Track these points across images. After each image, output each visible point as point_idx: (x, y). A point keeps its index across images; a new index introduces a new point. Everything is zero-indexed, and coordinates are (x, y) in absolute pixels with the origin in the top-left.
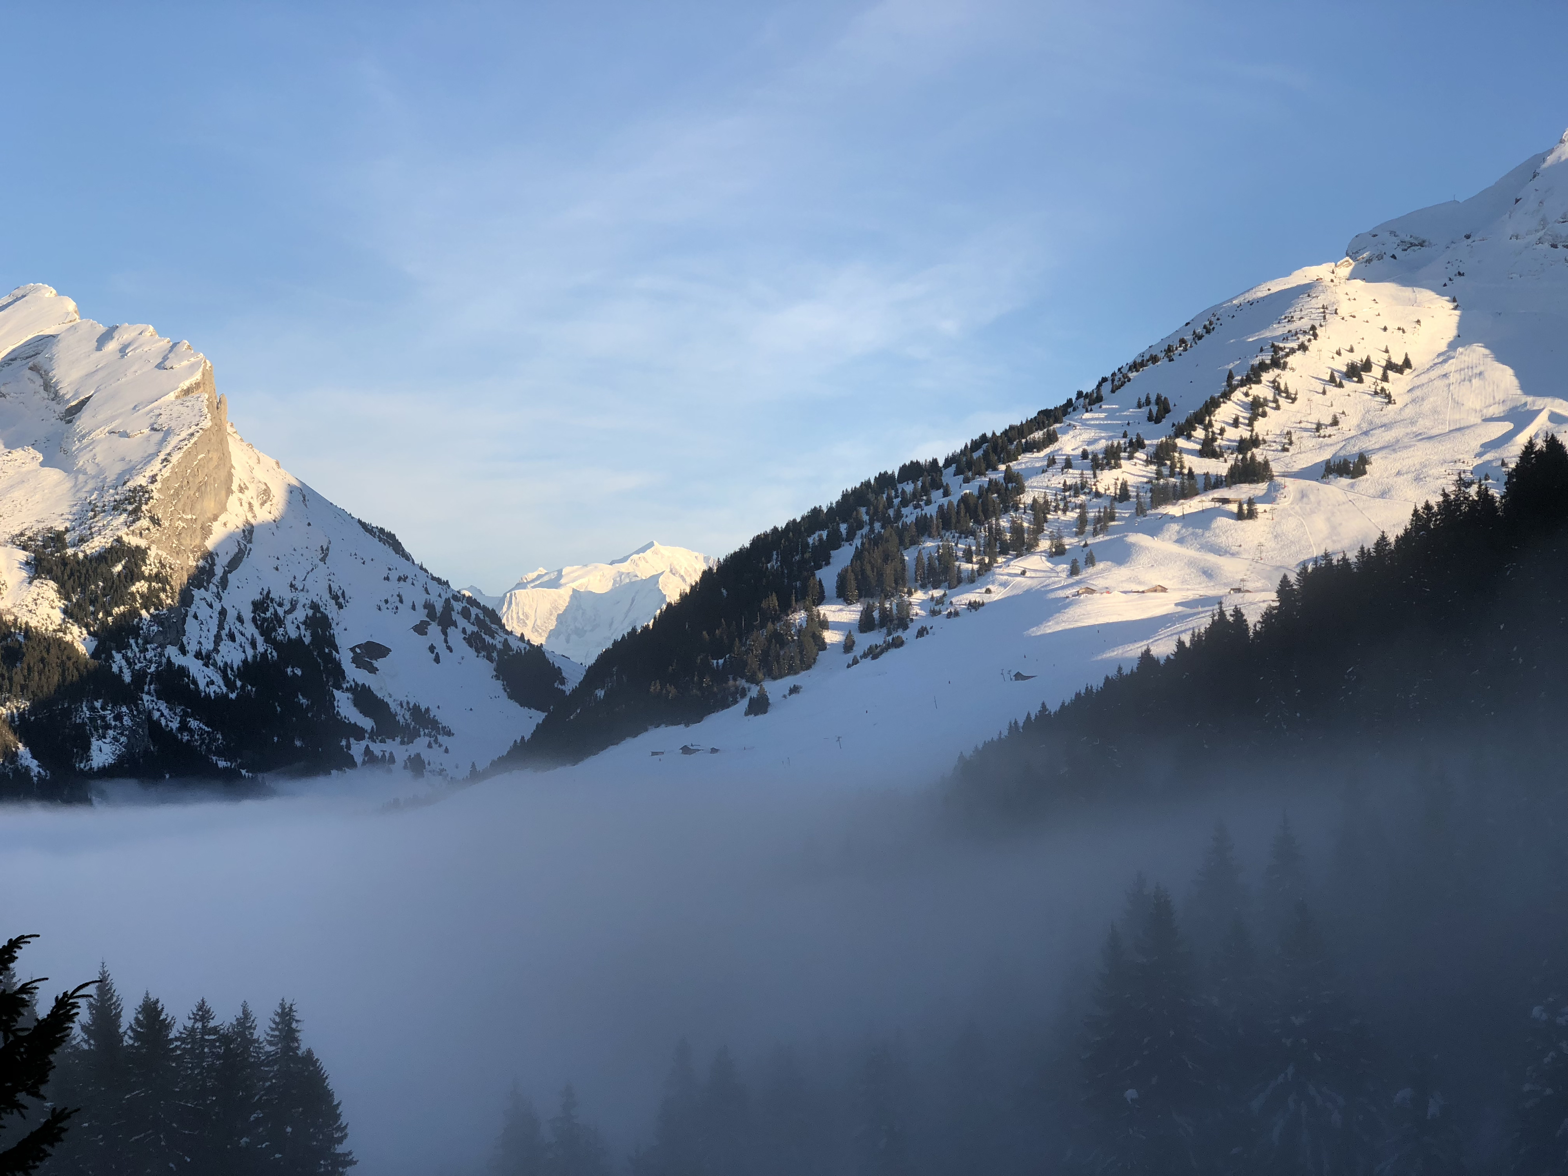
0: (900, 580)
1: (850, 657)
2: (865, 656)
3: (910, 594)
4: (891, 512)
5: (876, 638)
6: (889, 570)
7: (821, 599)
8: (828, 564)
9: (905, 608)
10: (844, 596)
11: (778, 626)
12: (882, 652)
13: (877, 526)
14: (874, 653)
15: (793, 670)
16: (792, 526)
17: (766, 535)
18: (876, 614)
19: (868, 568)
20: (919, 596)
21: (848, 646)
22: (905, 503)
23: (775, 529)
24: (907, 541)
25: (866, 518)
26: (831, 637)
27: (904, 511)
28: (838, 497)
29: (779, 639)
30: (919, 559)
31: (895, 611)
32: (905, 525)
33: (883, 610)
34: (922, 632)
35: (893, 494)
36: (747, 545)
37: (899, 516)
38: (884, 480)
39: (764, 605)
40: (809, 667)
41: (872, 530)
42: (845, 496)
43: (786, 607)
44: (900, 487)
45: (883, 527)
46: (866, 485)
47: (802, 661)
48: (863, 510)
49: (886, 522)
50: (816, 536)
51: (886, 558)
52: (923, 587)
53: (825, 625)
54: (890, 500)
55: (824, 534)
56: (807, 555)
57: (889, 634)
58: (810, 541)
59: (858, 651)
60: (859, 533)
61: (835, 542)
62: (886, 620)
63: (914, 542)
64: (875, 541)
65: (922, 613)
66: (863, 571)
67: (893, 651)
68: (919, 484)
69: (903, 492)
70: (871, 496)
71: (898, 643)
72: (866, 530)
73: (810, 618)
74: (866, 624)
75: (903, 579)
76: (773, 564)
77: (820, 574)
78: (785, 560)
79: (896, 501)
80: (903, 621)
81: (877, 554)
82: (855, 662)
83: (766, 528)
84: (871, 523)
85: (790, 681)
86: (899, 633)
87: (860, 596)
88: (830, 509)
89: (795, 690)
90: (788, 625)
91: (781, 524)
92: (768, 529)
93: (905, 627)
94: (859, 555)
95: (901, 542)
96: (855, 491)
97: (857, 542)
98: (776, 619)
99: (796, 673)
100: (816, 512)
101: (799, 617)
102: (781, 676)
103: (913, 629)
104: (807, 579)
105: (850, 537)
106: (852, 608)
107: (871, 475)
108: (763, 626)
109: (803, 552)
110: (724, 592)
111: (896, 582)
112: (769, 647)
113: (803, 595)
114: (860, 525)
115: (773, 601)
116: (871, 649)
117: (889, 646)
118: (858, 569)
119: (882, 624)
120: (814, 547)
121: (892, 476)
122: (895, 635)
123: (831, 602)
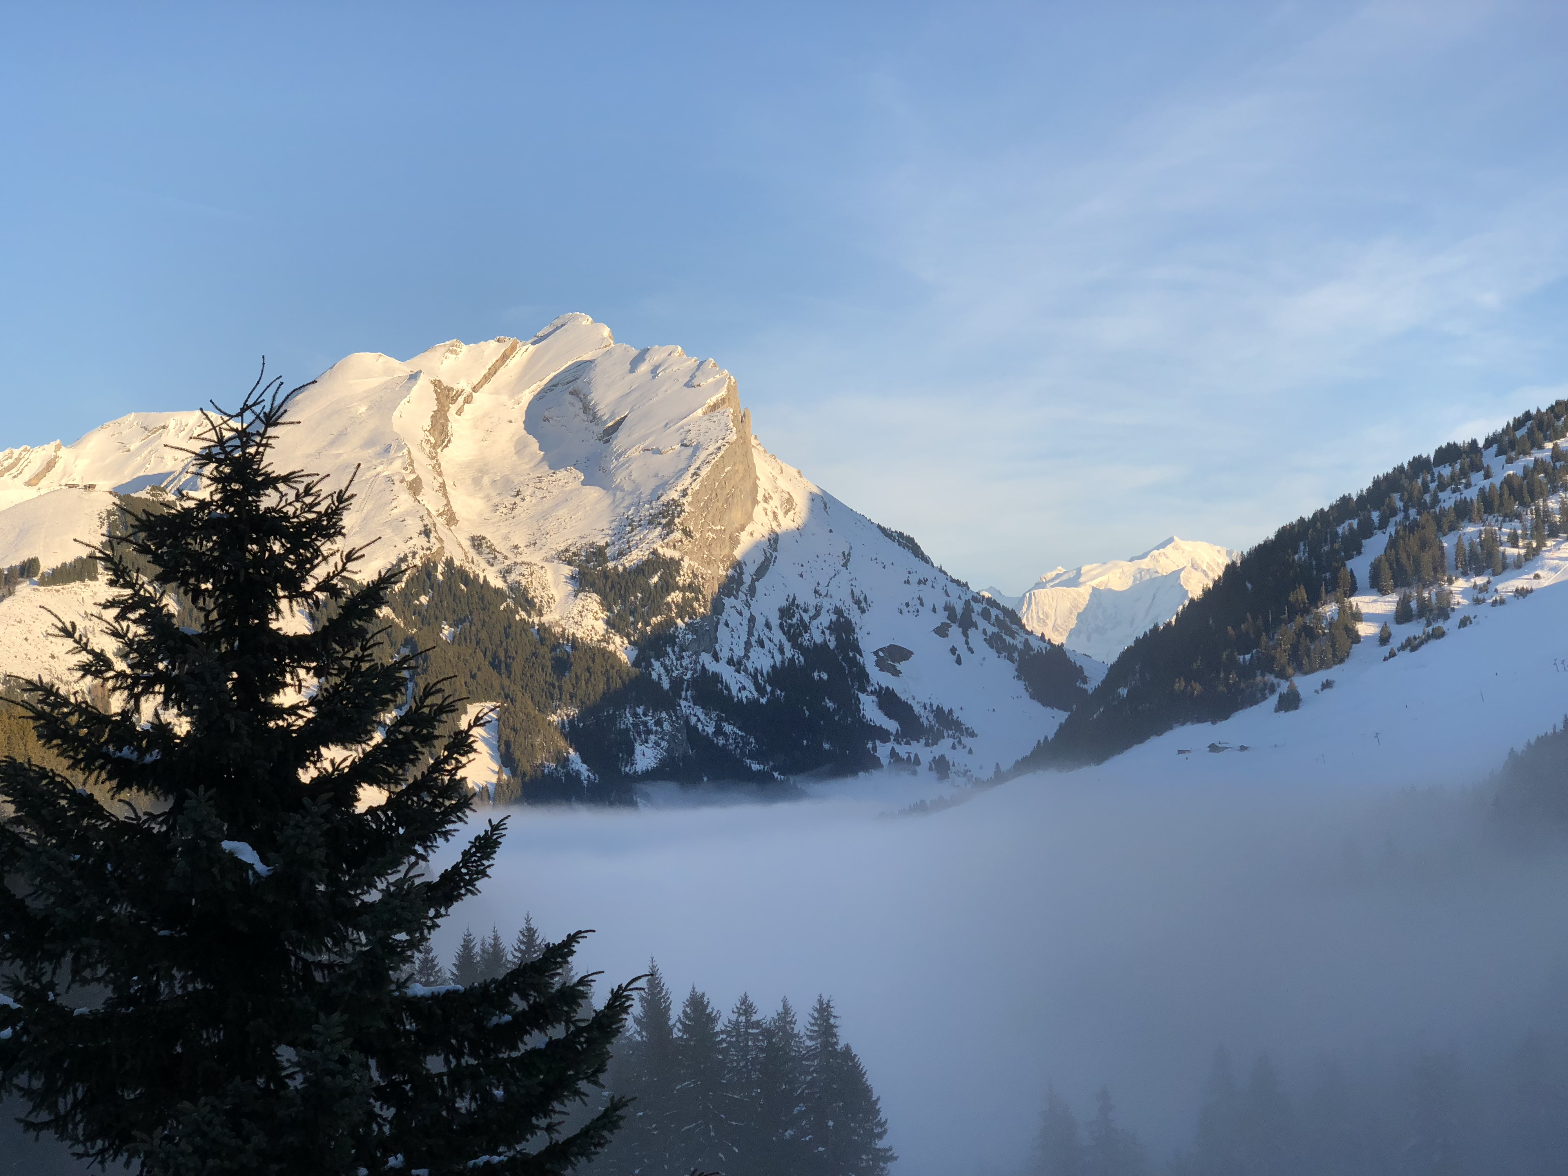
0: (1439, 567)
1: (1386, 650)
2: (1403, 648)
3: (1450, 582)
4: (1427, 498)
5: (1415, 629)
6: (1426, 558)
7: (1353, 590)
8: (1359, 553)
9: (1444, 597)
10: (1377, 586)
11: (1308, 619)
12: (1421, 643)
13: (1412, 512)
14: (1412, 645)
15: (1324, 665)
16: (1320, 515)
17: (1292, 526)
18: (1414, 605)
19: (1403, 556)
20: (1460, 584)
21: (1384, 639)
22: (1442, 487)
23: (1302, 520)
24: (1445, 527)
25: (1399, 504)
26: (1365, 629)
27: (1441, 495)
28: (1368, 484)
29: (1309, 633)
30: (1459, 546)
31: (1434, 601)
32: (1443, 512)
33: (1421, 601)
34: (1465, 622)
35: (1429, 478)
36: (1272, 537)
37: (1436, 501)
38: (1419, 465)
39: (1291, 598)
40: (1342, 661)
41: (1407, 517)
42: (1377, 483)
43: (1315, 599)
44: (1436, 470)
45: (1419, 513)
46: (1400, 470)
47: (1334, 655)
48: (1396, 496)
49: (1422, 508)
50: (1346, 525)
51: (1424, 545)
52: (1465, 574)
53: (1358, 617)
54: (1425, 486)
55: (1355, 523)
56: (1336, 546)
57: (1429, 624)
58: (1340, 530)
59: (1395, 643)
60: (1393, 520)
61: (1366, 530)
62: (1425, 611)
63: (1453, 528)
64: (1412, 528)
65: (1464, 602)
66: (1398, 560)
67: (1433, 644)
68: (1458, 466)
69: (1440, 476)
70: (1405, 482)
71: (1439, 634)
72: (1400, 517)
73: (1342, 610)
74: (1403, 615)
75: (1442, 567)
76: (1301, 555)
77: (1351, 564)
78: (1314, 551)
79: (1433, 486)
80: (1444, 611)
81: (1413, 542)
82: (1392, 655)
83: (1291, 518)
84: (1406, 510)
85: (1321, 676)
86: (1440, 623)
87: (1396, 585)
88: (1361, 497)
89: (1327, 685)
90: (1319, 618)
91: (1308, 515)
92: (1294, 519)
93: (1447, 617)
94: (1393, 543)
95: (1440, 528)
96: (1387, 477)
97: (1391, 529)
98: (1306, 611)
99: (1329, 667)
100: (1345, 500)
101: (1329, 610)
102: (1312, 671)
103: (1455, 619)
104: (1337, 570)
105: (1383, 525)
106: (1388, 598)
107: (1404, 459)
108: (1291, 619)
109: (1333, 542)
110: (1249, 586)
111: (1435, 570)
112: (1298, 642)
113: (1333, 586)
114: (1394, 512)
115: (1301, 594)
116: (1409, 640)
117: (1429, 637)
118: (1392, 558)
119: (1421, 614)
120: (1344, 537)
121: (1427, 460)
122: (1435, 625)
123: (1364, 593)
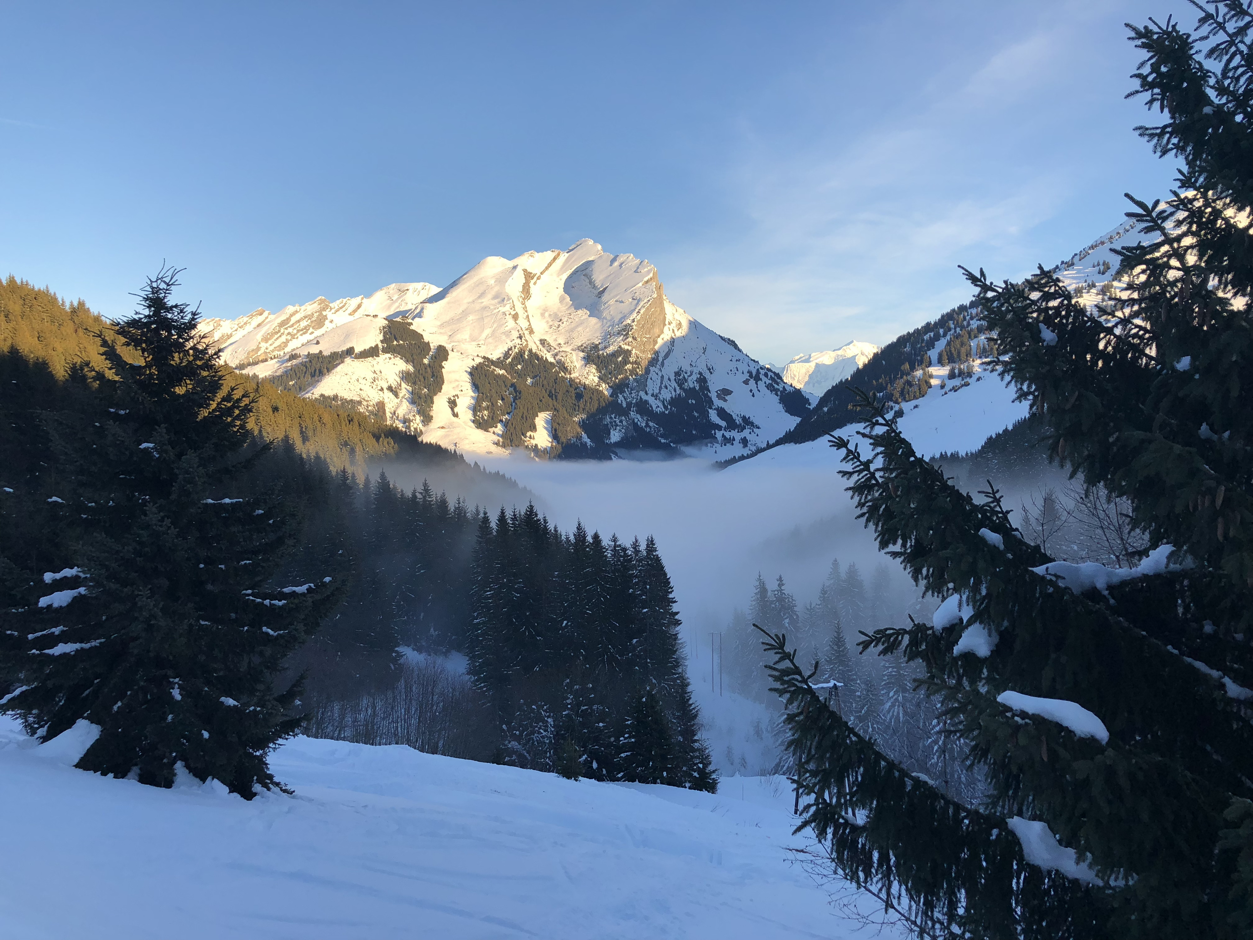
0: (968, 354)
1: (943, 391)
2: (951, 390)
3: (973, 361)
4: (965, 323)
5: (957, 382)
6: (963, 350)
7: (930, 364)
8: (933, 348)
9: (970, 368)
10: (940, 362)
11: (909, 377)
12: (959, 388)
13: (958, 330)
14: (955, 389)
15: (915, 398)
16: (917, 331)
17: (904, 336)
18: (956, 371)
19: (953, 349)
20: (978, 361)
21: (942, 387)
22: (972, 318)
23: (909, 333)
24: (973, 336)
25: (952, 326)
26: (934, 382)
27: (971, 322)
28: (939, 317)
29: (910, 384)
30: (978, 345)
31: (966, 370)
32: (972, 330)
33: (960, 369)
34: (978, 379)
35: (966, 314)
36: (895, 340)
37: (969, 324)
38: (962, 308)
39: (902, 368)
40: (923, 396)
41: (955, 332)
42: (943, 316)
43: (913, 368)
44: (969, 311)
45: (961, 330)
46: (954, 310)
47: (920, 393)
48: (951, 322)
49: (962, 327)
50: (928, 335)
51: (962, 344)
52: (980, 357)
53: (931, 376)
54: (964, 319)
55: (932, 334)
56: (923, 345)
57: (963, 380)
58: (925, 338)
59: (947, 388)
60: (949, 333)
61: (937, 338)
62: (961, 374)
63: (976, 337)
64: (958, 336)
65: (979, 370)
66: (950, 351)
67: (964, 388)
68: (979, 309)
69: (971, 313)
70: (955, 316)
71: (967, 384)
72: (953, 331)
73: (924, 374)
74: (952, 376)
75: (970, 354)
76: (908, 349)
77: (929, 353)
78: (913, 347)
79: (968, 318)
80: (970, 375)
81: (958, 342)
82: (946, 393)
83: (905, 332)
84: (955, 328)
85: (914, 402)
86: (968, 380)
87: (949, 363)
88: (935, 323)
89: (916, 407)
90: (914, 377)
91: (911, 331)
92: (905, 333)
93: (971, 377)
94: (949, 344)
95: (970, 337)
96: (947, 314)
97: (948, 337)
98: (908, 374)
99: (917, 399)
100: (928, 324)
101: (919, 373)
102: (910, 400)
103: (975, 377)
104: (923, 355)
105: (945, 335)
106: (945, 368)
107: (956, 306)
108: (902, 377)
109: (922, 343)
110: (884, 362)
111: (967, 355)
112: (904, 387)
113: (921, 362)
114: (950, 330)
115: (907, 366)
116: (953, 388)
117: (962, 386)
118: (948, 350)
119: (959, 376)
120: (927, 340)
121: (966, 306)
122: (965, 380)
123: (934, 366)
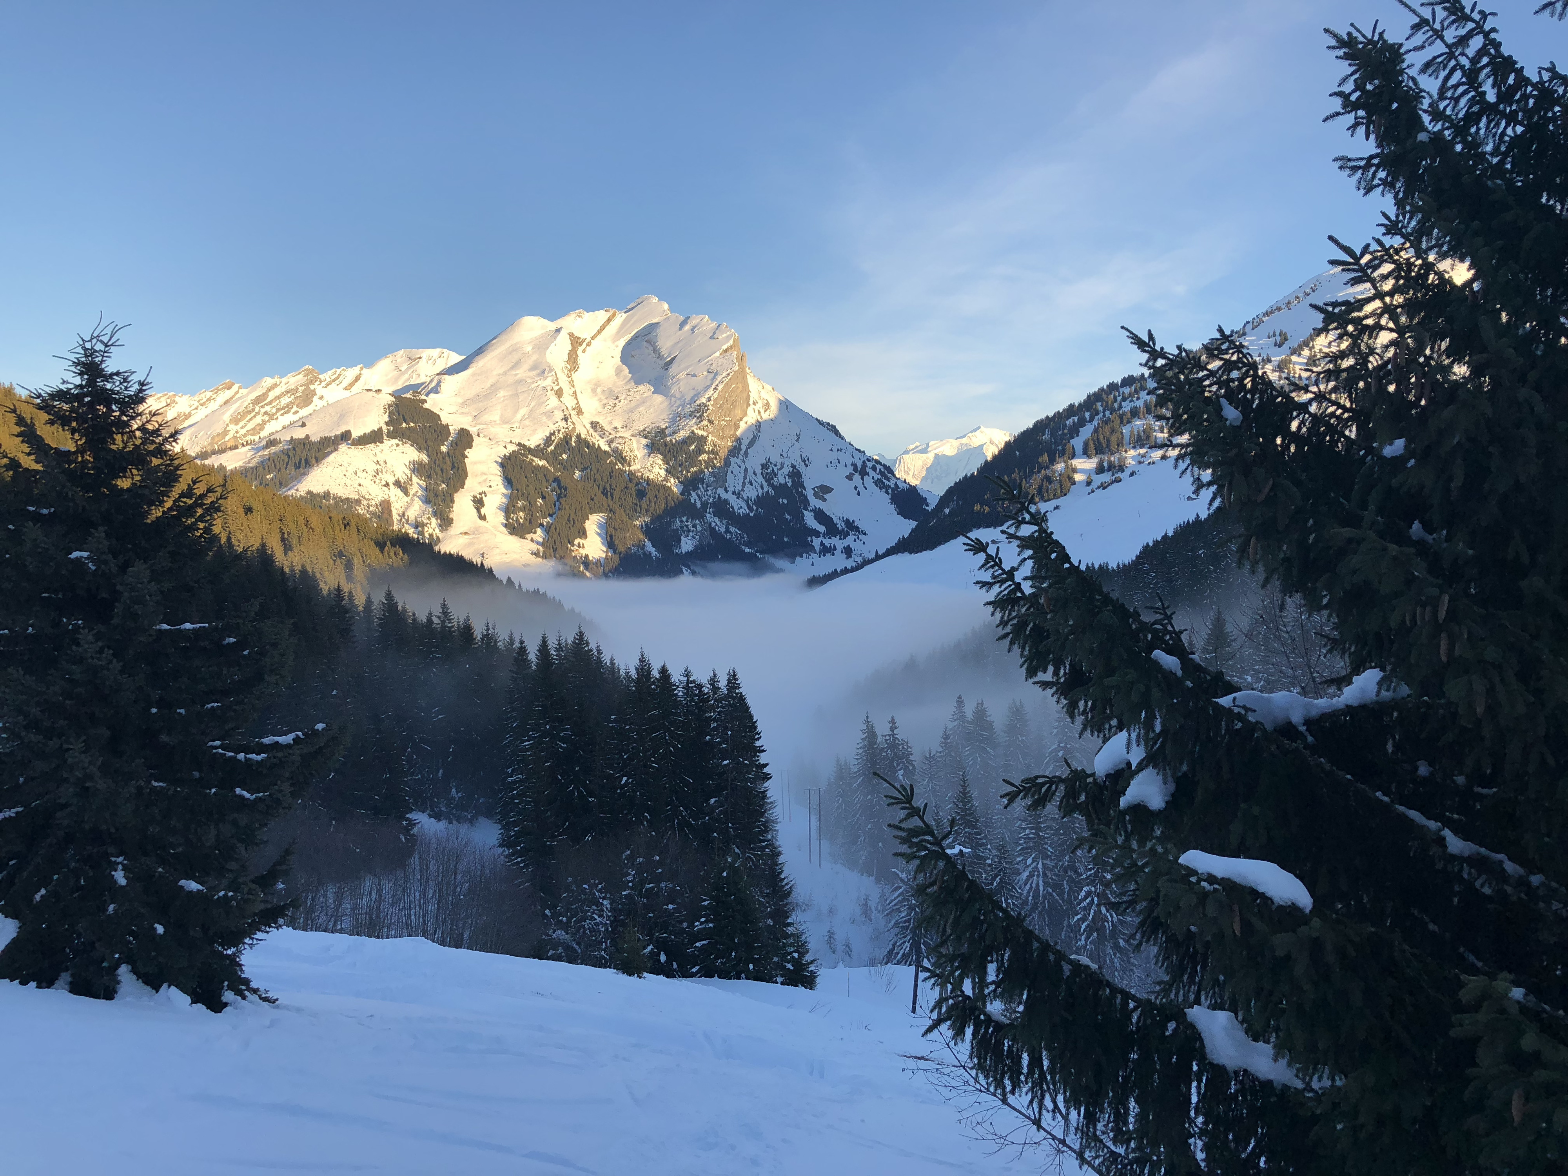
0: (1120, 444)
2: (1098, 488)
3: (1126, 451)
4: (1116, 405)
5: (1106, 477)
6: (1114, 439)
7: (1073, 456)
8: (1078, 436)
9: (1122, 460)
10: (1086, 453)
11: (1047, 472)
12: (1109, 485)
13: (1107, 413)
14: (1103, 486)
15: (1056, 497)
16: (1058, 415)
17: (1042, 420)
18: (1105, 464)
19: (1101, 437)
20: (1132, 453)
21: (1089, 483)
22: (1124, 399)
23: (1047, 417)
24: (1125, 421)
25: (1101, 409)
26: (1078, 477)
27: (1124, 404)
28: (1085, 397)
29: (1048, 479)
30: (1132, 432)
31: (1116, 462)
32: (1124, 414)
33: (1110, 462)
34: (1132, 474)
35: (1117, 394)
36: (1031, 426)
37: (1120, 407)
38: (1113, 387)
39: (1040, 460)
40: (1065, 495)
41: (1104, 416)
42: (1089, 397)
43: (1052, 461)
44: (1121, 390)
45: (1111, 414)
46: (1102, 389)
47: (1061, 492)
48: (1099, 404)
49: (1113, 411)
50: (1071, 420)
51: (1113, 431)
52: (1134, 447)
53: (1075, 471)
54: (1115, 398)
55: (1076, 419)
56: (1066, 431)
57: (1113, 475)
58: (1068, 423)
59: (1094, 485)
60: (1096, 417)
61: (1082, 423)
62: (1111, 467)
63: (1128, 422)
64: (1107, 422)
65: (1133, 463)
66: (1098, 439)
67: (1115, 484)
68: (1133, 388)
69: (1123, 393)
70: (1104, 396)
71: (1118, 480)
72: (1101, 415)
73: (1067, 467)
74: (1100, 470)
75: (1122, 443)
76: (1046, 437)
77: (1073, 442)
78: (1053, 434)
79: (1119, 399)
80: (1121, 468)
81: (1107, 429)
82: (1093, 491)
84: (1104, 412)
85: (1054, 503)
86: (1119, 475)
87: (1097, 453)
88: (1080, 404)
89: (1057, 508)
90: (1054, 472)
91: (1051, 414)
92: (1043, 417)
93: (1123, 471)
94: (1096, 430)
95: (1122, 422)
96: (1095, 394)
97: (1095, 423)
98: (1048, 467)
99: (1058, 498)
100: (1071, 406)
101: (1060, 466)
102: (1049, 500)
103: (1127, 472)
104: (1065, 444)
105: (1091, 420)
106: (1092, 460)
107: (1104, 384)
108: (1039, 472)
109: (1064, 429)
110: (1018, 453)
111: (1118, 445)
112: (1042, 484)
113: (1063, 453)
114: (1097, 414)
115: (1045, 458)
116: (1102, 484)
117: (1113, 482)
118: (1095, 438)
119: (1109, 470)
120: (1070, 426)
121: (1117, 384)
122: (1116, 475)
123: (1079, 458)
